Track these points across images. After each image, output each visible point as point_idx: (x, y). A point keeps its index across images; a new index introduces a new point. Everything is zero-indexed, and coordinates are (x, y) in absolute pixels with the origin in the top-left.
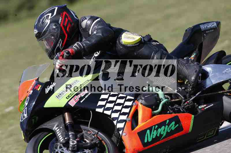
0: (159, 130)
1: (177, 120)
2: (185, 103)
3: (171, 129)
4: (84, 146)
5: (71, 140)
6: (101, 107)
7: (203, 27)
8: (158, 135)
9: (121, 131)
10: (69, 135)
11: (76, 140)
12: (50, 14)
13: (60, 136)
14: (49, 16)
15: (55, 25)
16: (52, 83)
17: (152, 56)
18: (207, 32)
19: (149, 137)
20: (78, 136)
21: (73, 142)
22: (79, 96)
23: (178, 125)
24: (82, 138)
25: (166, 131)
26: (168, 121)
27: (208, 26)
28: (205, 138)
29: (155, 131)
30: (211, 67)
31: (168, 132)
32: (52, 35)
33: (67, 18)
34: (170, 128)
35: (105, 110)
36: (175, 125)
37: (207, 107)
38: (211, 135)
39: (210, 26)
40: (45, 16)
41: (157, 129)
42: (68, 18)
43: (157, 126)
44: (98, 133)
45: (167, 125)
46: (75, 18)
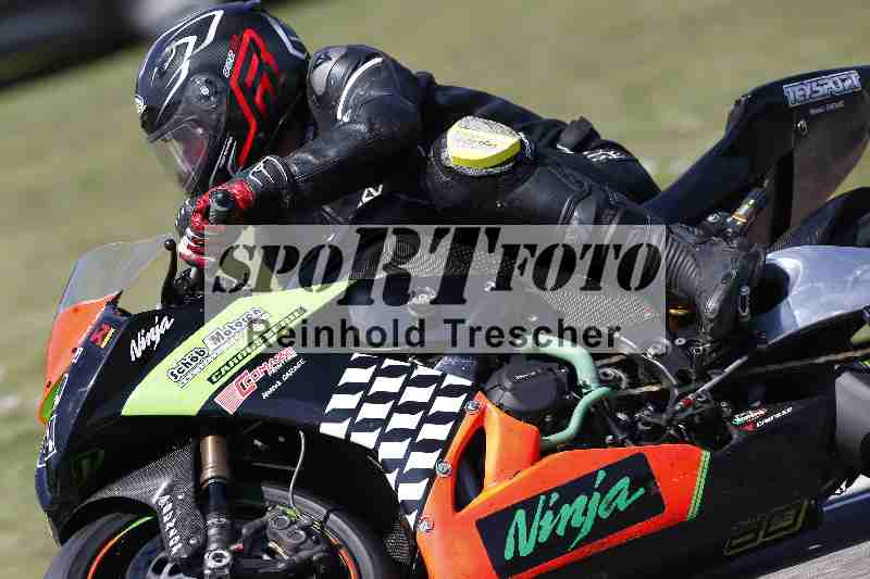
0: (566, 510)
1: (639, 472)
2: (678, 399)
3: (612, 508)
4: (261, 571)
5: (213, 546)
6: (339, 415)
7: (793, 93)
8: (561, 531)
9: (414, 514)
10: (207, 528)
11: (233, 547)
12: (192, 40)
13: (172, 533)
14: (186, 44)
15: (208, 83)
16: (157, 318)
17: (563, 212)
18: (813, 111)
19: (522, 540)
20: (244, 531)
21: (218, 557)
22: (259, 372)
23: (641, 491)
24: (260, 538)
25: (591, 515)
26: (601, 475)
27: (818, 88)
28: (760, 539)
29: (549, 514)
30: (803, 256)
31: (601, 519)
32: (198, 123)
33: (255, 56)
34: (610, 504)
35: (354, 427)
36: (632, 489)
37: (767, 421)
38: (785, 529)
39: (829, 86)
40: (174, 45)
41: (556, 509)
42: (259, 56)
43: (555, 497)
44: (326, 518)
45: (597, 490)
46: (292, 50)
